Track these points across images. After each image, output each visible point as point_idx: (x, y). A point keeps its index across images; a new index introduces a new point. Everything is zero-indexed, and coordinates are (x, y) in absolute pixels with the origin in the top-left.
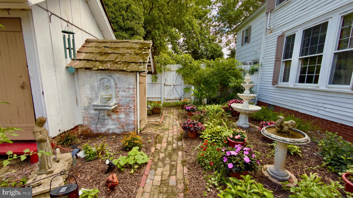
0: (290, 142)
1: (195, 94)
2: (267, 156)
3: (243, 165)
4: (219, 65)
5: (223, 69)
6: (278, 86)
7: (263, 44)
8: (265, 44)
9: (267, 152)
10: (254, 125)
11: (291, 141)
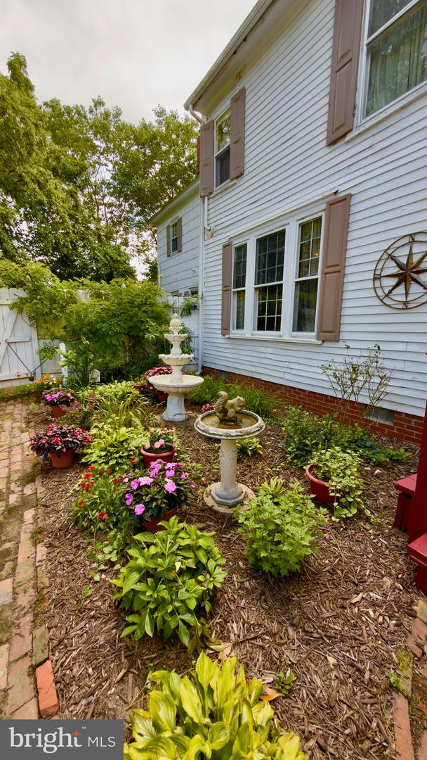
0: (236, 436)
1: (69, 362)
2: (213, 468)
3: (164, 500)
4: (121, 293)
5: (129, 302)
6: (231, 336)
7: (201, 257)
8: (204, 256)
9: (214, 460)
10: (195, 413)
11: (238, 434)
